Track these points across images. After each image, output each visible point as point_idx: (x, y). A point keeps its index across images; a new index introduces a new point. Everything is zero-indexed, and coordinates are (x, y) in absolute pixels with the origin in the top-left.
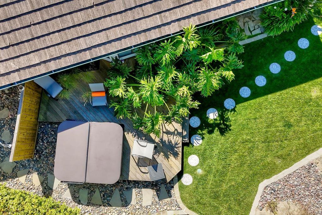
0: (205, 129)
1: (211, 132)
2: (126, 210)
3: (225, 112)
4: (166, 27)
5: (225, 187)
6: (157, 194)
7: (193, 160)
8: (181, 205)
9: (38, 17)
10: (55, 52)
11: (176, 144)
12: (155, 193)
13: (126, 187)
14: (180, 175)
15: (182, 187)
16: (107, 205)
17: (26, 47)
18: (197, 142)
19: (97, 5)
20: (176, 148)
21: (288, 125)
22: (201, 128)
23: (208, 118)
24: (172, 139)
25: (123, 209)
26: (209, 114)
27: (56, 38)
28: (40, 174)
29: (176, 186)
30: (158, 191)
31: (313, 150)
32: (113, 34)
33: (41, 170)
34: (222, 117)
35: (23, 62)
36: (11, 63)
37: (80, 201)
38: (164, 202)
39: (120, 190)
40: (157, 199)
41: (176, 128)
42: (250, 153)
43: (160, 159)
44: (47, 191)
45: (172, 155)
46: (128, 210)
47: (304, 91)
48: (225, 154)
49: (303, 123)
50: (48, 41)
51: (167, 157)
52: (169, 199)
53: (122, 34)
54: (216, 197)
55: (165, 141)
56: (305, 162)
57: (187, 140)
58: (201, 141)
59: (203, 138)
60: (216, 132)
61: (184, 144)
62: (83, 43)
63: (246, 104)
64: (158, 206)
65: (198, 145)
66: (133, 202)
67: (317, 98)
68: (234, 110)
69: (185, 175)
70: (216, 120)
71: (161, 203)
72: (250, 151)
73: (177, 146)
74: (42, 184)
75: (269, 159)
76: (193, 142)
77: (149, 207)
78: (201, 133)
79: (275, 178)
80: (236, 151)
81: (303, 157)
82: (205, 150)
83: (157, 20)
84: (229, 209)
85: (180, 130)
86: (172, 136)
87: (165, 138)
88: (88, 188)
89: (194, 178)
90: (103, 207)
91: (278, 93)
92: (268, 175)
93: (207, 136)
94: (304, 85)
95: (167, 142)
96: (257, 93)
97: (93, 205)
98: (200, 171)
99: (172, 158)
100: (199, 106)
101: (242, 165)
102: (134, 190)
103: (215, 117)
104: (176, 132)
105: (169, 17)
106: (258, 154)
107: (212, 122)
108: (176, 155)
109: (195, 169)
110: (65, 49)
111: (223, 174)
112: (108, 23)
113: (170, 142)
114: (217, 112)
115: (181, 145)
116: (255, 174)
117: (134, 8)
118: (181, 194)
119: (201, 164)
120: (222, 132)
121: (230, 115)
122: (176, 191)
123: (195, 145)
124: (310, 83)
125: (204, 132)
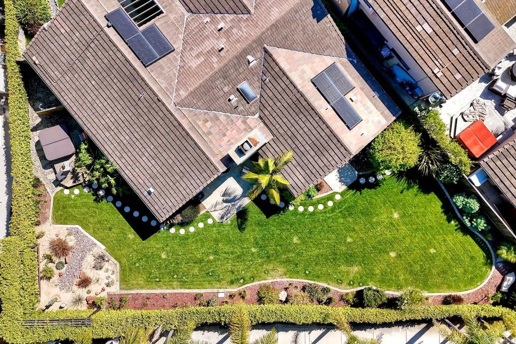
1: (93, 195)
3: (105, 198)
5: (70, 210)
6: (54, 181)
7: (77, 191)
8: (54, 194)
10: (81, 115)
14: (67, 188)
15: (62, 191)
16: (40, 159)
17: (77, 104)
18: (86, 190)
20: (78, 181)
21: (110, 229)
22: (93, 190)
25: (42, 168)
26: (101, 191)
29: (62, 188)
30: (56, 180)
31: (103, 244)
32: (97, 136)
34: (102, 197)
35: (72, 105)
36: (70, 100)
37: (36, 146)
38: (53, 185)
40: (52, 181)
42: (90, 216)
43: (70, 175)
44: (35, 129)
46: (42, 170)
48: (85, 205)
49: (114, 235)
51: (72, 178)
52: (55, 187)
54: (64, 208)
55: (78, 175)
56: (96, 241)
57: (84, 185)
59: (89, 192)
60: (94, 197)
61: (81, 184)
66: (47, 171)
68: (108, 202)
69: (68, 190)
70: (100, 195)
74: (37, 125)
75: (91, 226)
77: (47, 179)
78: (91, 190)
79: (83, 231)
80: (89, 209)
81: (98, 240)
82: (84, 195)
83: (111, 152)
84: (61, 215)
85: (86, 180)
86: (82, 177)
87: (80, 174)
88: (41, 149)
89: (69, 195)
90: (38, 158)
92: (83, 227)
93: (90, 194)
96: (121, 210)
97: (38, 153)
98: (73, 196)
99: (72, 181)
101: (83, 214)
102: (51, 169)
104: (85, 178)
106: (91, 220)
107: (98, 193)
108: (74, 182)
109: (73, 193)
110: (84, 119)
111: (76, 207)
112: (100, 132)
113: (79, 177)
114: (104, 194)
116: (81, 221)
118: (59, 191)
119: (76, 196)
120: (95, 200)
121: (105, 200)
122: (60, 188)
123: (84, 189)
124: (135, 232)
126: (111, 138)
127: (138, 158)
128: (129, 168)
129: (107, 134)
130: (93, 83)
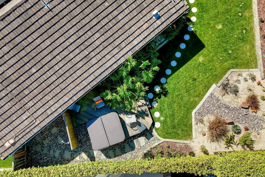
0: (157, 97)
1: (160, 98)
2: (134, 152)
3: (162, 85)
4: (119, 61)
5: (176, 121)
6: (146, 138)
7: (157, 114)
8: (160, 138)
9: (61, 80)
10: (74, 92)
11: (146, 110)
12: (145, 138)
13: (130, 141)
14: (153, 124)
15: (157, 130)
16: (124, 153)
17: (60, 95)
18: (156, 105)
19: (85, 64)
20: (146, 112)
21: (194, 80)
22: (154, 97)
23: (156, 91)
24: (143, 109)
25: (133, 152)
26: (155, 89)
27: (72, 86)
28: (85, 152)
29: (154, 130)
30: (146, 136)
31: (210, 87)
32: (96, 74)
33: (85, 150)
34: (162, 88)
35: (61, 102)
36: (56, 104)
37: (110, 157)
38: (151, 140)
39: (128, 144)
40: (147, 140)
41: (142, 103)
42: (182, 100)
43: (141, 120)
44: (92, 158)
45: (145, 116)
46: (135, 151)
47: (196, 60)
48: (170, 106)
49: (201, 76)
50: (69, 88)
51: (144, 118)
52: (153, 138)
53: (101, 72)
54: (174, 127)
55: (140, 111)
56: (208, 94)
57: (150, 106)
58: (157, 104)
59: (157, 102)
60: (163, 97)
61: (149, 109)
62: (85, 83)
63: (171, 77)
64: (149, 143)
65: (156, 106)
66: (136, 146)
67: (203, 61)
68: (166, 83)
69: (155, 123)
70: (160, 91)
71: (149, 141)
72: (182, 99)
73: (146, 111)
74: (88, 156)
75: (192, 100)
76: (153, 106)
77: (145, 146)
78: (155, 100)
79: (197, 108)
80: (175, 102)
81: (207, 92)
82: (161, 107)
83: (114, 60)
84: (182, 130)
85: (145, 103)
86: (142, 107)
87: (139, 109)
88: (112, 149)
89: (161, 123)
90: (123, 155)
91: (184, 66)
92: (194, 107)
93: (159, 100)
94: (194, 58)
95: (141, 111)
96: (174, 70)
97: (118, 156)
98: (162, 119)
99: (146, 117)
100: (148, 88)
101: (180, 107)
102: (134, 141)
103: (159, 90)
104: (143, 104)
105: (118, 56)
106: (186, 99)
107: (158, 93)
108: (147, 115)
109: (159, 118)
110: (78, 88)
111: (173, 115)
112: (92, 70)
113: (142, 110)
114: (159, 87)
115: (148, 110)
116: (188, 109)
117: (102, 59)
118: (157, 133)
119: (161, 115)
120: (165, 95)
121: (165, 86)
122: (154, 133)
123: (155, 107)
124: (197, 56)
125: (156, 99)
126: (99, 57)
127: (120, 25)
128: (131, 38)
129: (94, 61)
130: (34, 70)
